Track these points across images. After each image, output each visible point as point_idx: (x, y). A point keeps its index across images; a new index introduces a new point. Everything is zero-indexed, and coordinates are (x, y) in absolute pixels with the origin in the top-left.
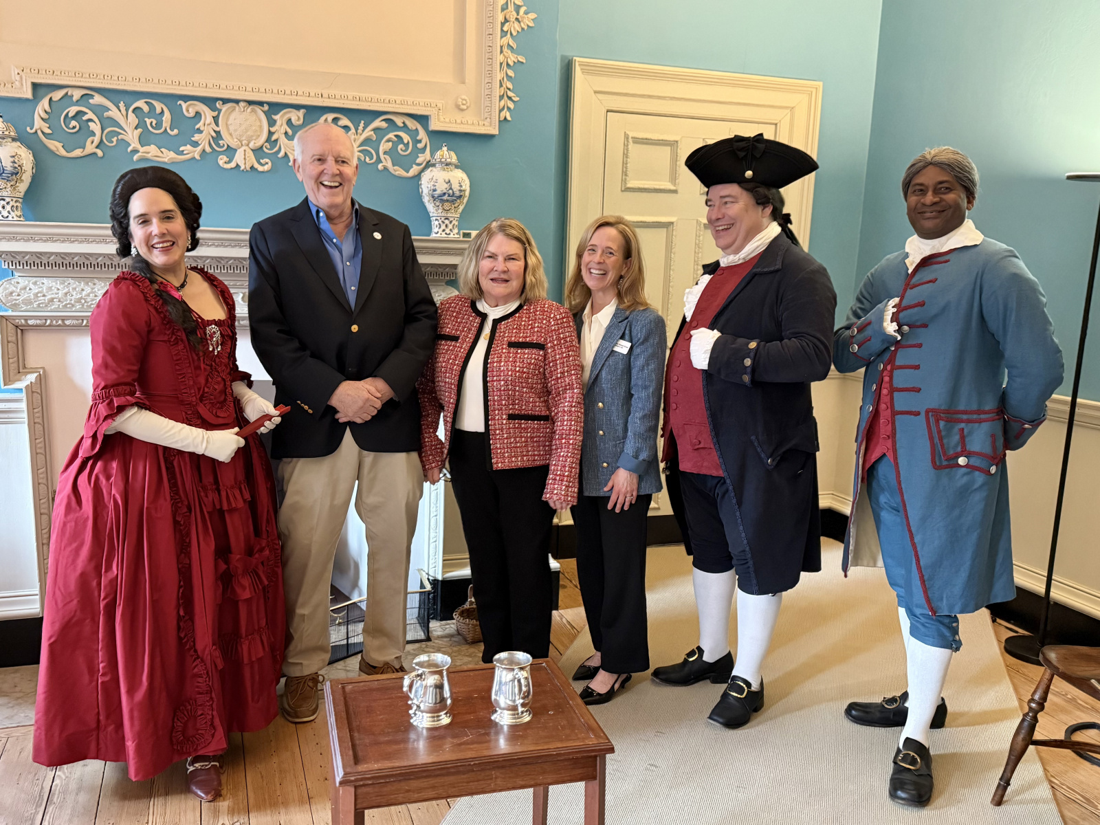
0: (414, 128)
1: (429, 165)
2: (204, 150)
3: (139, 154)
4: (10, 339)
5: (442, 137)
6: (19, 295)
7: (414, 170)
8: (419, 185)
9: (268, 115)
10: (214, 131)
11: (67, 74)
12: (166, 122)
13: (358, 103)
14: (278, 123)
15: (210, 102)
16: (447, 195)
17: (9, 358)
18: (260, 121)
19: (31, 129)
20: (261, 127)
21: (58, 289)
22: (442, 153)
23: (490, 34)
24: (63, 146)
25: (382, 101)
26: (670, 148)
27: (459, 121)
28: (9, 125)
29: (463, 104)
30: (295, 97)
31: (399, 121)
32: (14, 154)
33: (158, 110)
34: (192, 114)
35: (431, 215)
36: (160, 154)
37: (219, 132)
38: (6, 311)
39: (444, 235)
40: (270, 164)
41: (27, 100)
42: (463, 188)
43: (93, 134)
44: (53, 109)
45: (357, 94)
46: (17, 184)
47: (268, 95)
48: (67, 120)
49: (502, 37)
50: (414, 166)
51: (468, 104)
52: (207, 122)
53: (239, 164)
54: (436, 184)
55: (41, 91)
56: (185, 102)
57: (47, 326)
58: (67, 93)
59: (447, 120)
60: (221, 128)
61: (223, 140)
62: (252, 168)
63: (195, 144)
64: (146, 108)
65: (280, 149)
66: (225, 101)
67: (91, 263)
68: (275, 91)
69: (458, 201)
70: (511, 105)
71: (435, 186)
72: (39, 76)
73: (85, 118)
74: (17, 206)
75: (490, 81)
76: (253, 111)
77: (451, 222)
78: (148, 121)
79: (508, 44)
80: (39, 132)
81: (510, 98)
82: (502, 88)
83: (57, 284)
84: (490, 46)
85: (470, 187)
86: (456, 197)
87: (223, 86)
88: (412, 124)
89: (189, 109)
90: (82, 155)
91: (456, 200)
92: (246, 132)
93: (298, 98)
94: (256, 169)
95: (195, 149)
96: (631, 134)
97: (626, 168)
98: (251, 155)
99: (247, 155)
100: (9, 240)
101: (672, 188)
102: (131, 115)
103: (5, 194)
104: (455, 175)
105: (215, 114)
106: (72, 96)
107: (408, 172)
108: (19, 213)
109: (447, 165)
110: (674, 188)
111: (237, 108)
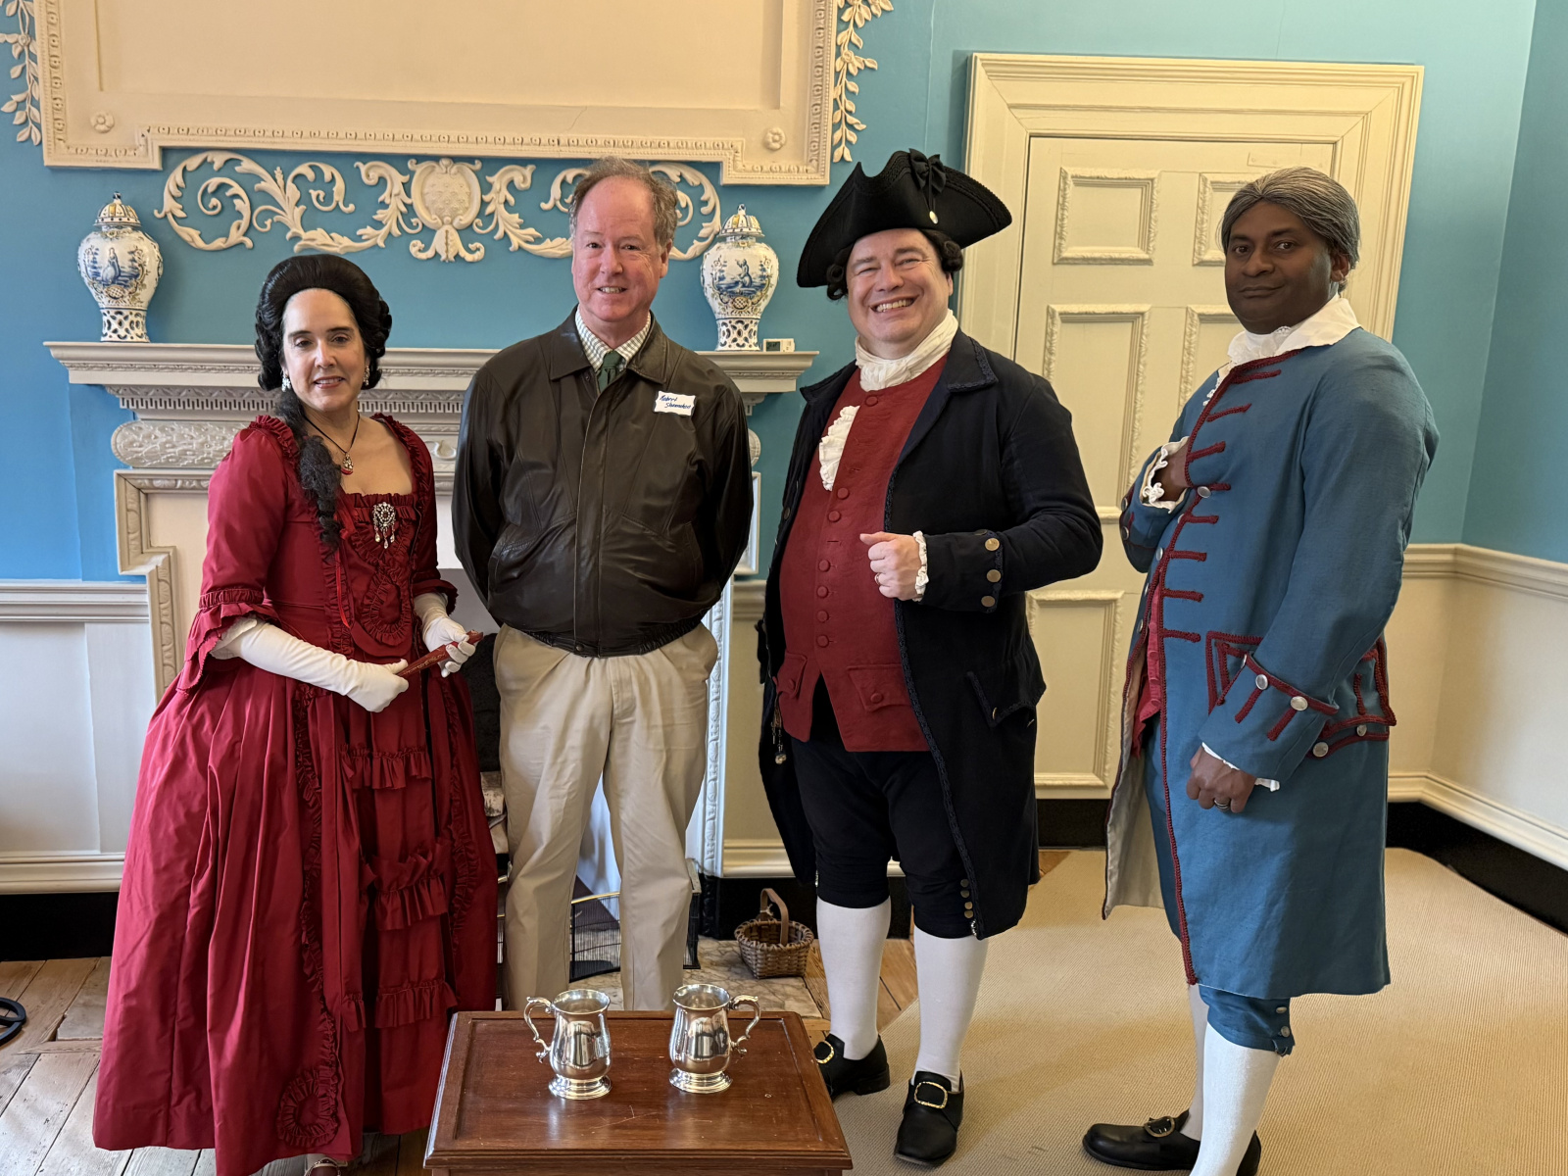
0: (697, 183)
1: (718, 238)
2: (390, 234)
3: (302, 242)
4: (130, 506)
5: (737, 193)
6: (141, 446)
7: (696, 247)
8: (699, 272)
9: (481, 176)
10: (405, 204)
11: (205, 131)
12: (339, 194)
14: (496, 186)
15: (398, 161)
16: (740, 285)
17: (129, 533)
18: (469, 186)
20: (470, 195)
21: (192, 438)
22: (736, 219)
23: (820, 28)
24: (200, 235)
25: (649, 144)
26: (1140, 190)
27: (765, 169)
28: (129, 208)
29: (775, 141)
30: (520, 147)
31: (674, 174)
32: (133, 249)
33: (327, 177)
34: (373, 181)
35: (717, 316)
36: (330, 242)
37: (411, 205)
38: (126, 467)
39: (734, 347)
40: (482, 250)
41: (154, 171)
42: (769, 271)
43: (239, 215)
44: (188, 182)
45: (611, 137)
46: (138, 291)
47: (479, 146)
48: (206, 198)
49: (838, 32)
50: (695, 241)
51: (783, 142)
52: (395, 192)
53: (440, 252)
54: (724, 268)
55: (173, 158)
56: (364, 164)
57: (179, 489)
58: (205, 160)
59: (749, 167)
60: (415, 200)
61: (416, 217)
62: (457, 256)
63: (378, 225)
64: (310, 175)
65: (497, 225)
66: (420, 158)
67: (235, 401)
68: (491, 139)
69: (759, 293)
70: (853, 138)
71: (723, 271)
72: (170, 136)
73: (228, 193)
74: (137, 323)
75: (819, 102)
76: (459, 171)
77: (746, 327)
78: (314, 194)
79: (850, 41)
80: (170, 217)
81: (850, 126)
82: (838, 115)
83: (190, 430)
84: (819, 47)
85: (780, 270)
86: (754, 287)
87: (417, 137)
88: (693, 177)
89: (370, 173)
90: (224, 246)
91: (754, 292)
92: (450, 204)
93: (524, 147)
94: (463, 259)
95: (377, 232)
96: (1071, 171)
97: (1062, 227)
98: (455, 238)
99: (450, 238)
100: (127, 368)
101: (1143, 255)
102: (290, 185)
103: (122, 305)
104: (754, 252)
105: (405, 179)
106: (212, 163)
107: (685, 252)
108: (139, 331)
109: (744, 237)
110: (1146, 256)
111: (437, 169)
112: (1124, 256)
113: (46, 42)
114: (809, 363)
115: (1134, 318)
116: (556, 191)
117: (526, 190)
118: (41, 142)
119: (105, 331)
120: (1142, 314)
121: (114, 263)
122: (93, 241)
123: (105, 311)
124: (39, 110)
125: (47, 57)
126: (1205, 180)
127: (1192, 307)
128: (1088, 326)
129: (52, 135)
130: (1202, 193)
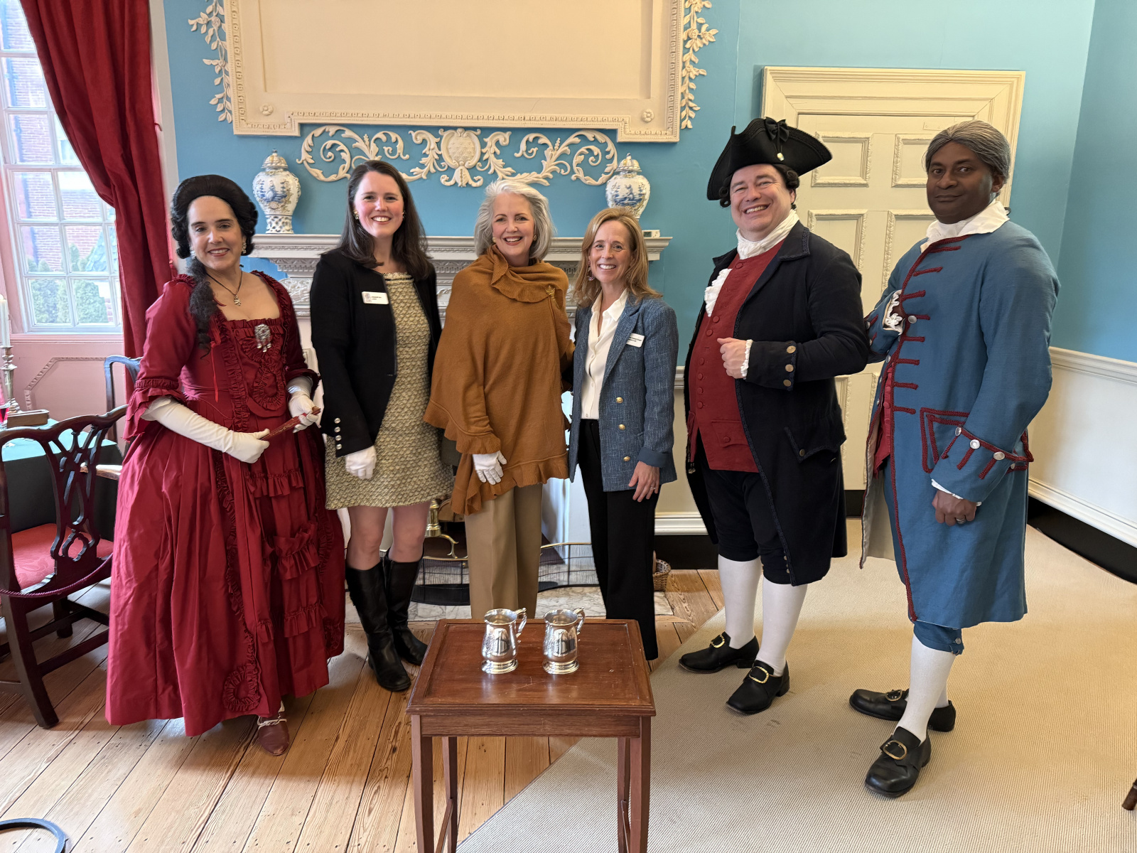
0: (603, 141)
1: (616, 173)
2: (429, 171)
5: (626, 147)
7: (603, 178)
8: (605, 191)
9: (480, 138)
10: (437, 154)
11: (325, 114)
12: (400, 149)
13: (555, 122)
14: (489, 144)
15: (433, 130)
16: (628, 199)
18: (474, 144)
19: (299, 160)
20: (474, 149)
22: (625, 162)
23: (673, 53)
24: (322, 173)
25: (576, 120)
26: (861, 145)
27: (642, 133)
28: (281, 158)
29: (648, 117)
30: (502, 121)
31: (590, 136)
32: (284, 181)
33: (393, 140)
34: (419, 142)
37: (441, 155)
40: (482, 180)
41: (296, 137)
42: (644, 192)
43: (344, 161)
44: (315, 143)
45: (554, 115)
46: (287, 205)
47: (479, 121)
48: (325, 152)
49: (684, 54)
50: (603, 174)
52: (432, 147)
53: (457, 181)
55: (306, 129)
56: (414, 132)
58: (324, 131)
59: (633, 132)
60: (443, 152)
61: (444, 162)
62: (467, 184)
63: (422, 166)
64: (384, 138)
65: (490, 167)
66: (446, 128)
68: (486, 117)
69: (638, 204)
70: (693, 115)
71: (618, 191)
72: (305, 117)
73: (338, 149)
74: (287, 223)
75: (673, 95)
76: (468, 135)
78: (386, 149)
79: (691, 60)
80: (305, 163)
81: (691, 108)
82: (684, 100)
84: (673, 63)
85: (651, 191)
86: (636, 200)
87: (444, 116)
88: (601, 138)
89: (417, 137)
90: (335, 179)
91: (635, 203)
92: (463, 154)
93: (504, 122)
94: (470, 185)
95: (422, 170)
98: (466, 173)
99: (463, 173)
100: (280, 249)
101: (863, 182)
102: (373, 145)
103: (278, 213)
104: (635, 180)
105: (438, 140)
106: (329, 132)
107: (597, 181)
108: (287, 228)
109: (630, 172)
110: (865, 182)
111: (456, 134)
112: (852, 182)
113: (233, 64)
114: (667, 244)
115: (858, 217)
116: (523, 146)
117: (506, 146)
118: (231, 122)
119: (269, 227)
120: (862, 215)
121: (272, 189)
122: (261, 177)
123: (267, 216)
124: (230, 102)
125: (234, 73)
126: (898, 138)
127: (891, 211)
128: (831, 221)
129: (238, 117)
130: (897, 146)
